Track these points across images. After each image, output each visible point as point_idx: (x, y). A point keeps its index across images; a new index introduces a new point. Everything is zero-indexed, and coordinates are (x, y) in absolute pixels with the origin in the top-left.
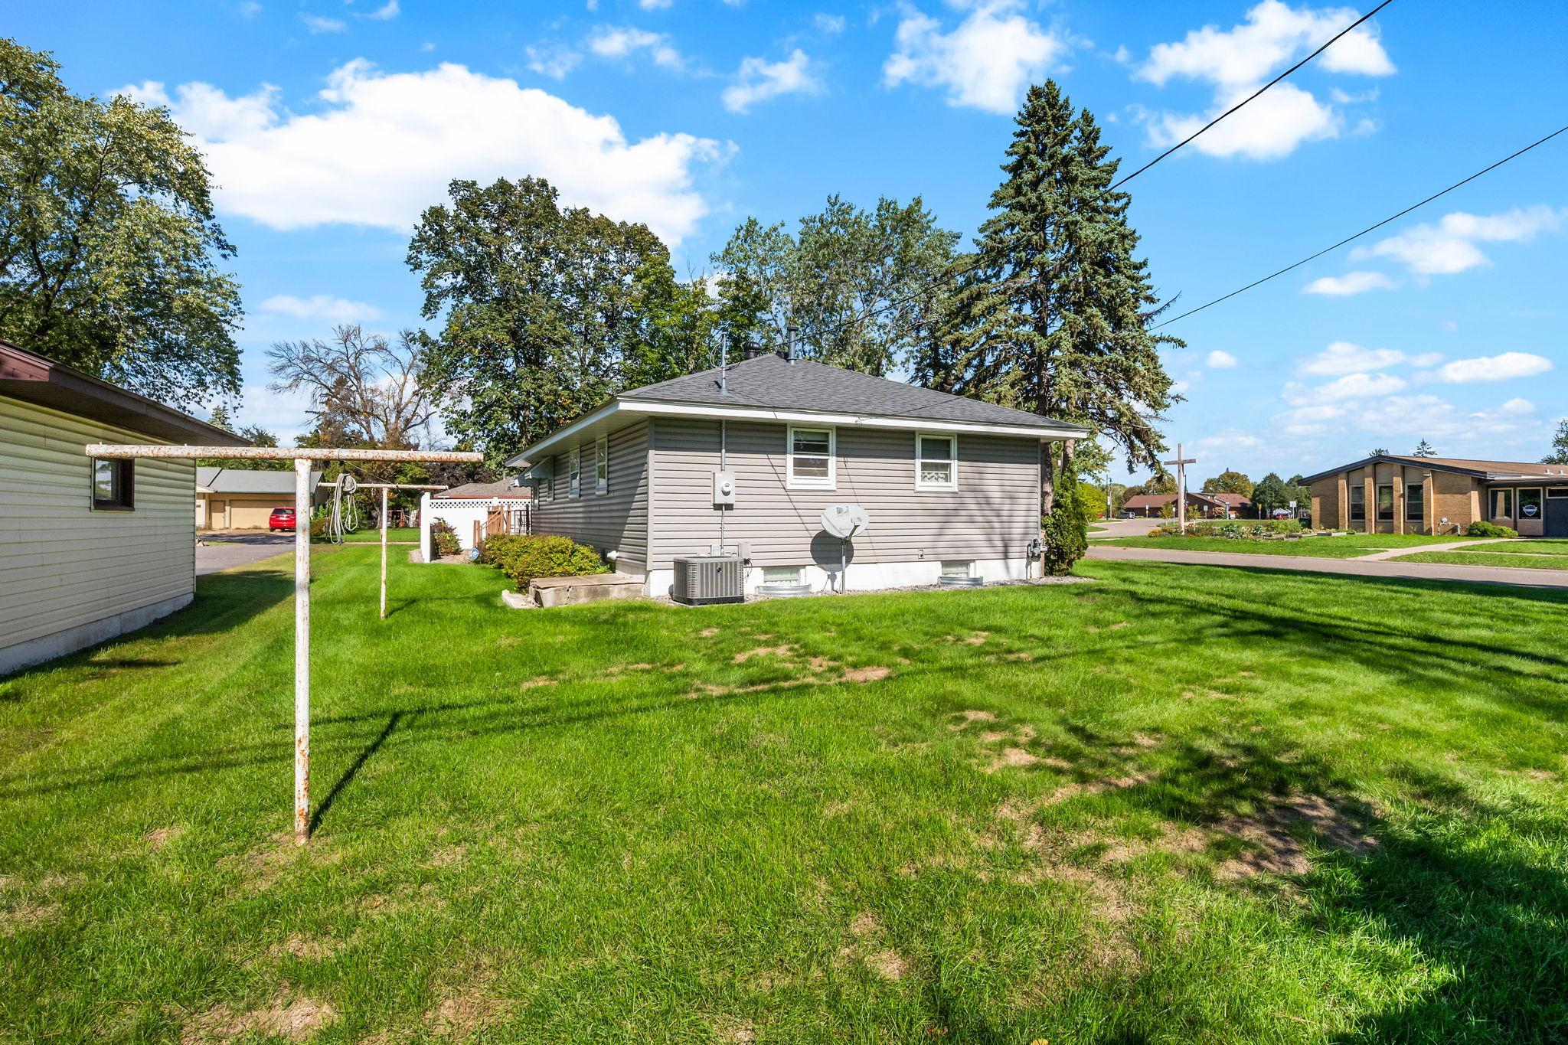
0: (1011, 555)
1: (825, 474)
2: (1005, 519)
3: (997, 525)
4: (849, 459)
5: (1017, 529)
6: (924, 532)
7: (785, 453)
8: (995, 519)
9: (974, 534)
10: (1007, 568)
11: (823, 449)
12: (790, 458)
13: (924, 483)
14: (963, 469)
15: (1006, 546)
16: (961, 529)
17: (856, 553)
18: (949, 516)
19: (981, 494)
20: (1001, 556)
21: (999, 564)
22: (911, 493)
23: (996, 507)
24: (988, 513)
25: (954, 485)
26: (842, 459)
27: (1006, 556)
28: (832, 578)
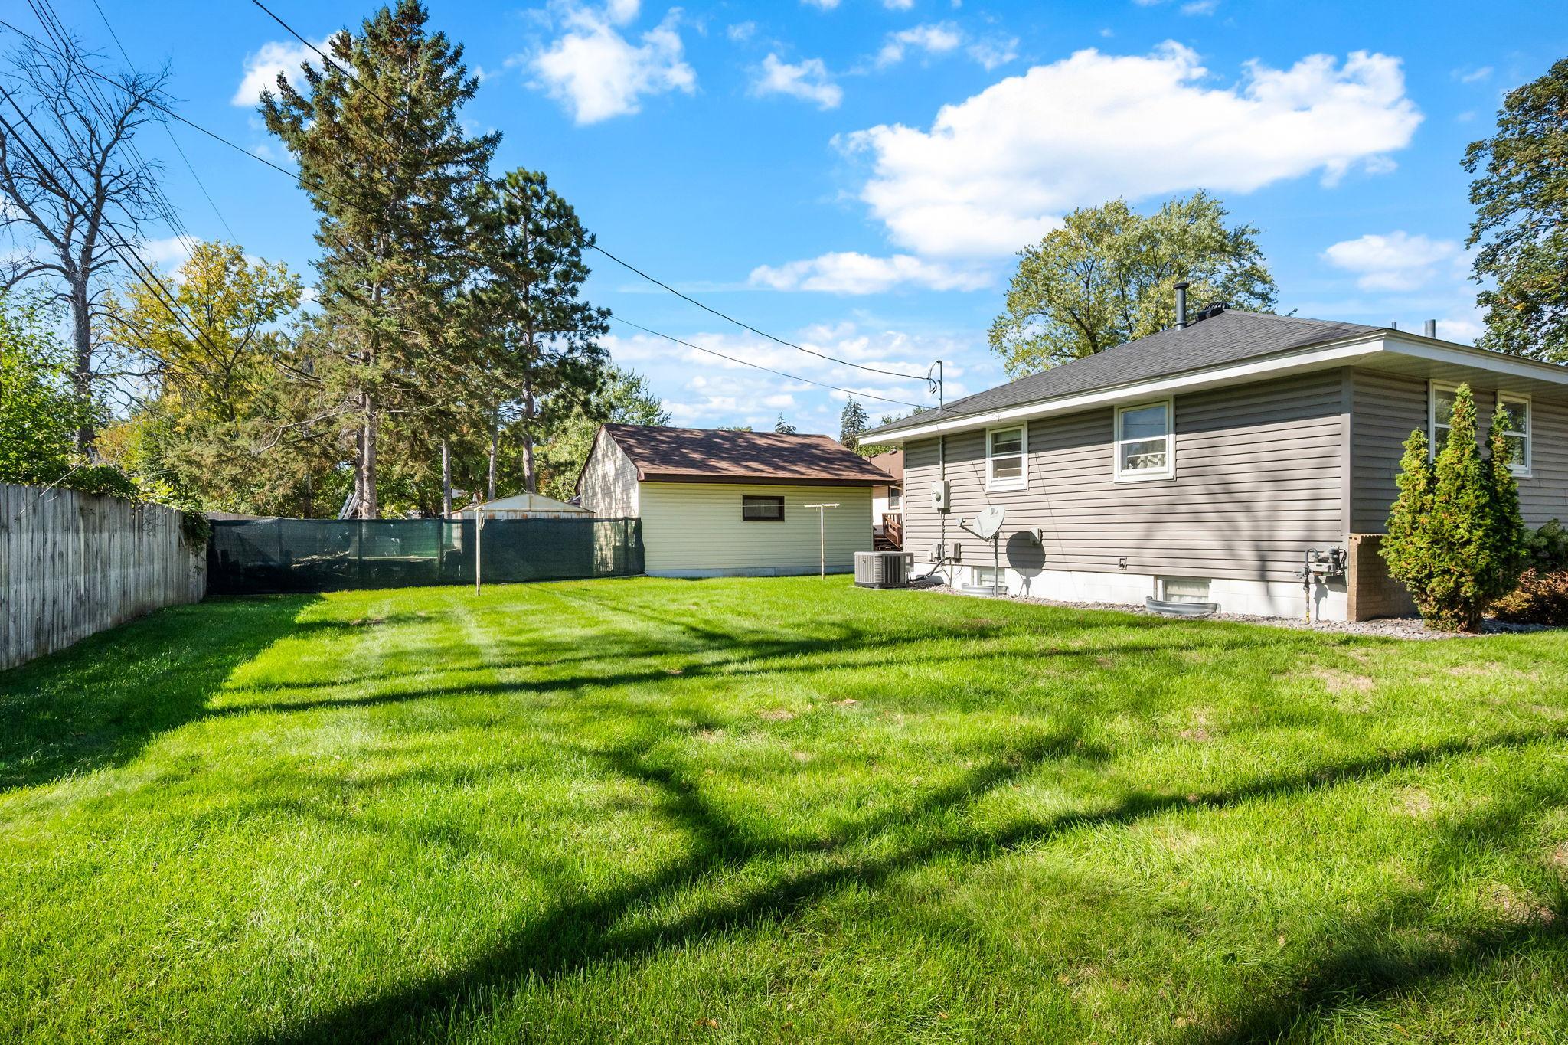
0: (1271, 575)
1: (1019, 473)
2: (1261, 515)
3: (1245, 525)
4: (1041, 454)
5: (1289, 532)
6: (1124, 535)
7: (984, 457)
8: (1240, 516)
9: (1203, 540)
10: (1269, 594)
11: (1015, 447)
12: (988, 462)
13: (1126, 472)
14: (1180, 445)
15: (1263, 560)
16: (1178, 532)
17: (1047, 558)
18: (1161, 512)
19: (1214, 479)
20: (1254, 574)
21: (1255, 588)
22: (1110, 486)
23: (1245, 496)
24: (1227, 507)
25: (1168, 471)
26: (1033, 455)
27: (1263, 575)
28: (1027, 583)
